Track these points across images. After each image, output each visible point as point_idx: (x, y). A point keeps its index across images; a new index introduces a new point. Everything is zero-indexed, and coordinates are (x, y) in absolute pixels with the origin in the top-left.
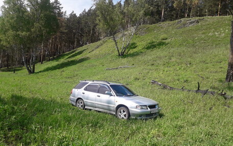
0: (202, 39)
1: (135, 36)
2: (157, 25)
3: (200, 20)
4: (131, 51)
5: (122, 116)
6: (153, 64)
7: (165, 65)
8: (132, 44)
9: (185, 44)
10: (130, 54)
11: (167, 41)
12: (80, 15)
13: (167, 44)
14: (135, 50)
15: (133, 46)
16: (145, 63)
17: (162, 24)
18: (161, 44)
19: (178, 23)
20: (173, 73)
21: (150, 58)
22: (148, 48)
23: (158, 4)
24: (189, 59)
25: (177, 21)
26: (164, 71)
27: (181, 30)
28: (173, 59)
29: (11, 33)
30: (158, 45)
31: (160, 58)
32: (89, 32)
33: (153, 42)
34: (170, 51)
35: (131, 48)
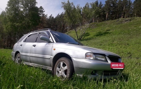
0: (134, 30)
1: (88, 29)
2: (103, 22)
3: (132, 19)
4: (86, 38)
5: (62, 73)
6: (101, 45)
7: (109, 45)
8: (87, 33)
9: (123, 33)
10: (85, 39)
11: (110, 32)
12: (56, 17)
13: (110, 33)
14: (89, 37)
15: (87, 34)
16: (95, 44)
17: (106, 22)
18: (106, 33)
19: (117, 21)
20: (116, 50)
21: (98, 41)
22: (97, 35)
23: (104, 10)
24: (127, 42)
25: (116, 20)
26: (109, 48)
27: (119, 25)
28: (115, 42)
29: (9, 23)
30: (104, 34)
31: (106, 41)
32: (61, 27)
33: (100, 32)
34: (113, 37)
35: (86, 36)
